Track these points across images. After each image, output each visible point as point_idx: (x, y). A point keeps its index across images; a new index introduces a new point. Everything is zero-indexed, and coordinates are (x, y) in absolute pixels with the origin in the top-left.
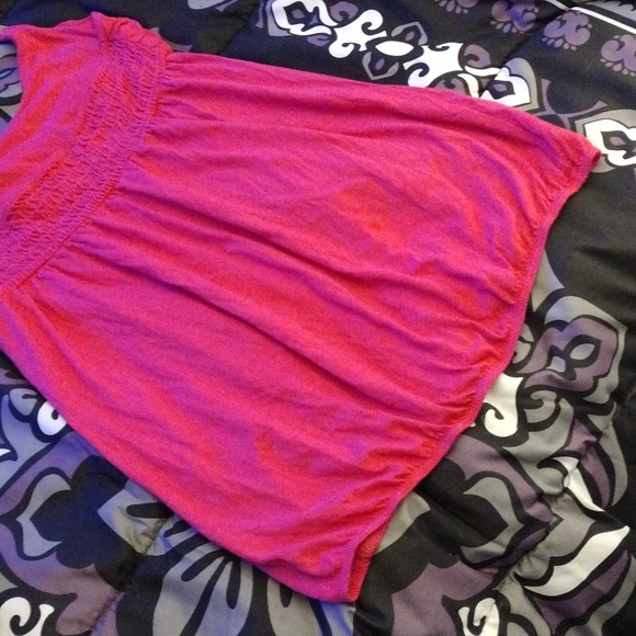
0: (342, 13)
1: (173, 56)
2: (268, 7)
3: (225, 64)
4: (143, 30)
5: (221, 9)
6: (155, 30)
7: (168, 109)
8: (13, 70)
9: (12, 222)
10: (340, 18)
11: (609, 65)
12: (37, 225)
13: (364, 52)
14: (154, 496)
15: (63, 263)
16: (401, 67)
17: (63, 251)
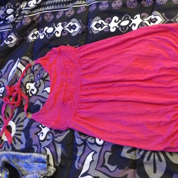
0: (108, 21)
1: (76, 49)
2: (91, 28)
3: (89, 45)
4: (66, 47)
5: (80, 33)
6: (68, 45)
7: (82, 62)
8: (42, 69)
9: (64, 103)
10: (108, 22)
11: (176, 3)
12: (70, 102)
13: (119, 28)
14: (131, 147)
15: (81, 107)
16: (129, 27)
17: (79, 105)
